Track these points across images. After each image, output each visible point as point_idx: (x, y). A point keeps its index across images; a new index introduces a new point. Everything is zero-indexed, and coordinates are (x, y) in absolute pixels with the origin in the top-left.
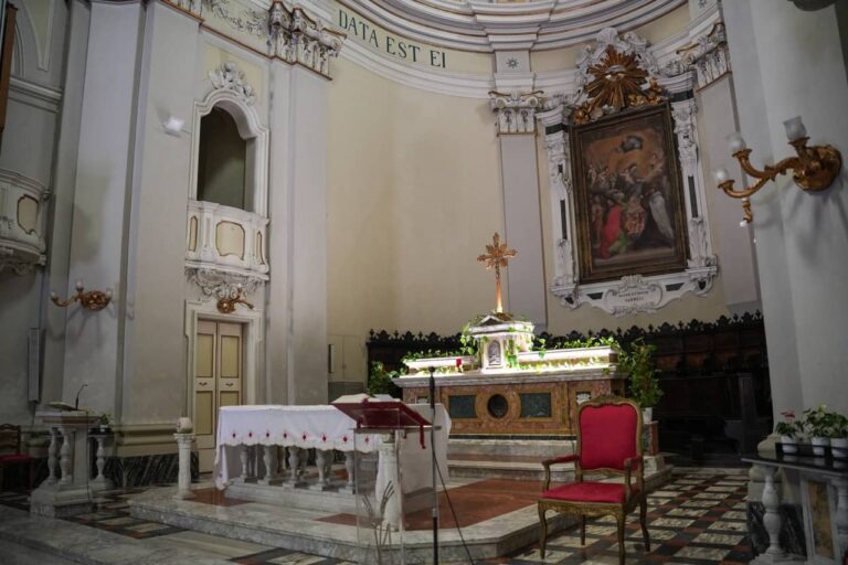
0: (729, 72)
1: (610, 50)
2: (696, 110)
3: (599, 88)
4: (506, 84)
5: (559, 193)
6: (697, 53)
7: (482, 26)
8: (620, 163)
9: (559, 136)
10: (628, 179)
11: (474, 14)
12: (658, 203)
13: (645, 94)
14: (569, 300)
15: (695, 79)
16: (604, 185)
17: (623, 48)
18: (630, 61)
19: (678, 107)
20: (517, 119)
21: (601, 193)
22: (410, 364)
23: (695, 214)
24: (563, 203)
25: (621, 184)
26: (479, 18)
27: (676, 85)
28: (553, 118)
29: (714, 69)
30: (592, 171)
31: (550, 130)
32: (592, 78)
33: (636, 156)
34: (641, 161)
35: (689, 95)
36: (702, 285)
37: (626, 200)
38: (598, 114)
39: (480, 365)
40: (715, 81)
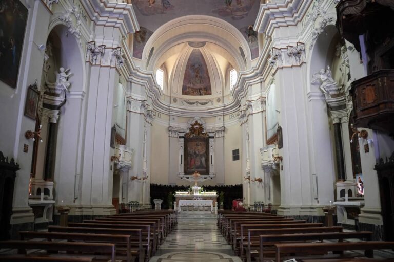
0: (224, 137)
1: (196, 122)
2: (214, 141)
3: (192, 129)
4: (172, 124)
5: (182, 152)
6: (217, 130)
7: (170, 109)
8: (196, 148)
9: (183, 139)
10: (197, 152)
11: (169, 106)
12: (203, 159)
13: (203, 134)
14: (181, 178)
15: (215, 134)
16: (191, 153)
17: (199, 122)
18: (200, 125)
19: (211, 139)
20: (174, 133)
21: (191, 155)
22: (177, 193)
23: (212, 163)
24: (182, 155)
25: (195, 153)
26: (171, 108)
27: (211, 135)
28: (182, 135)
29: (220, 134)
30: (189, 149)
31: (180, 137)
32: (191, 127)
33: (199, 148)
34: (201, 150)
35: (213, 137)
36: (212, 178)
37: (196, 157)
38: (192, 136)
39: (193, 194)
40: (220, 137)
